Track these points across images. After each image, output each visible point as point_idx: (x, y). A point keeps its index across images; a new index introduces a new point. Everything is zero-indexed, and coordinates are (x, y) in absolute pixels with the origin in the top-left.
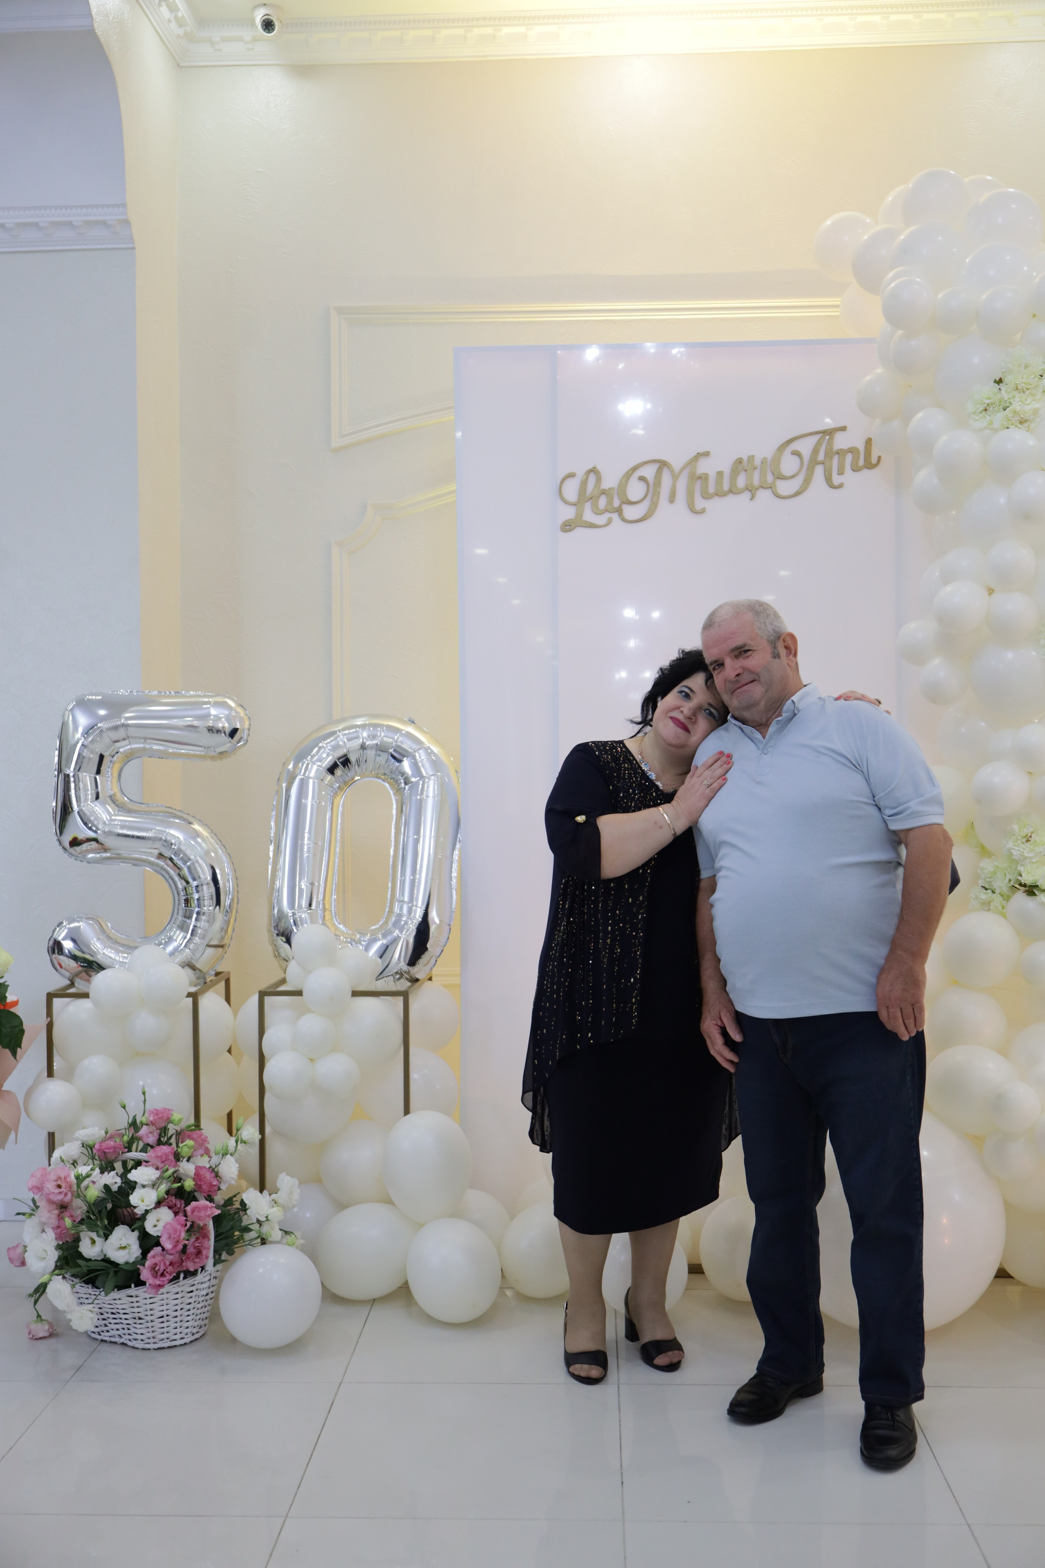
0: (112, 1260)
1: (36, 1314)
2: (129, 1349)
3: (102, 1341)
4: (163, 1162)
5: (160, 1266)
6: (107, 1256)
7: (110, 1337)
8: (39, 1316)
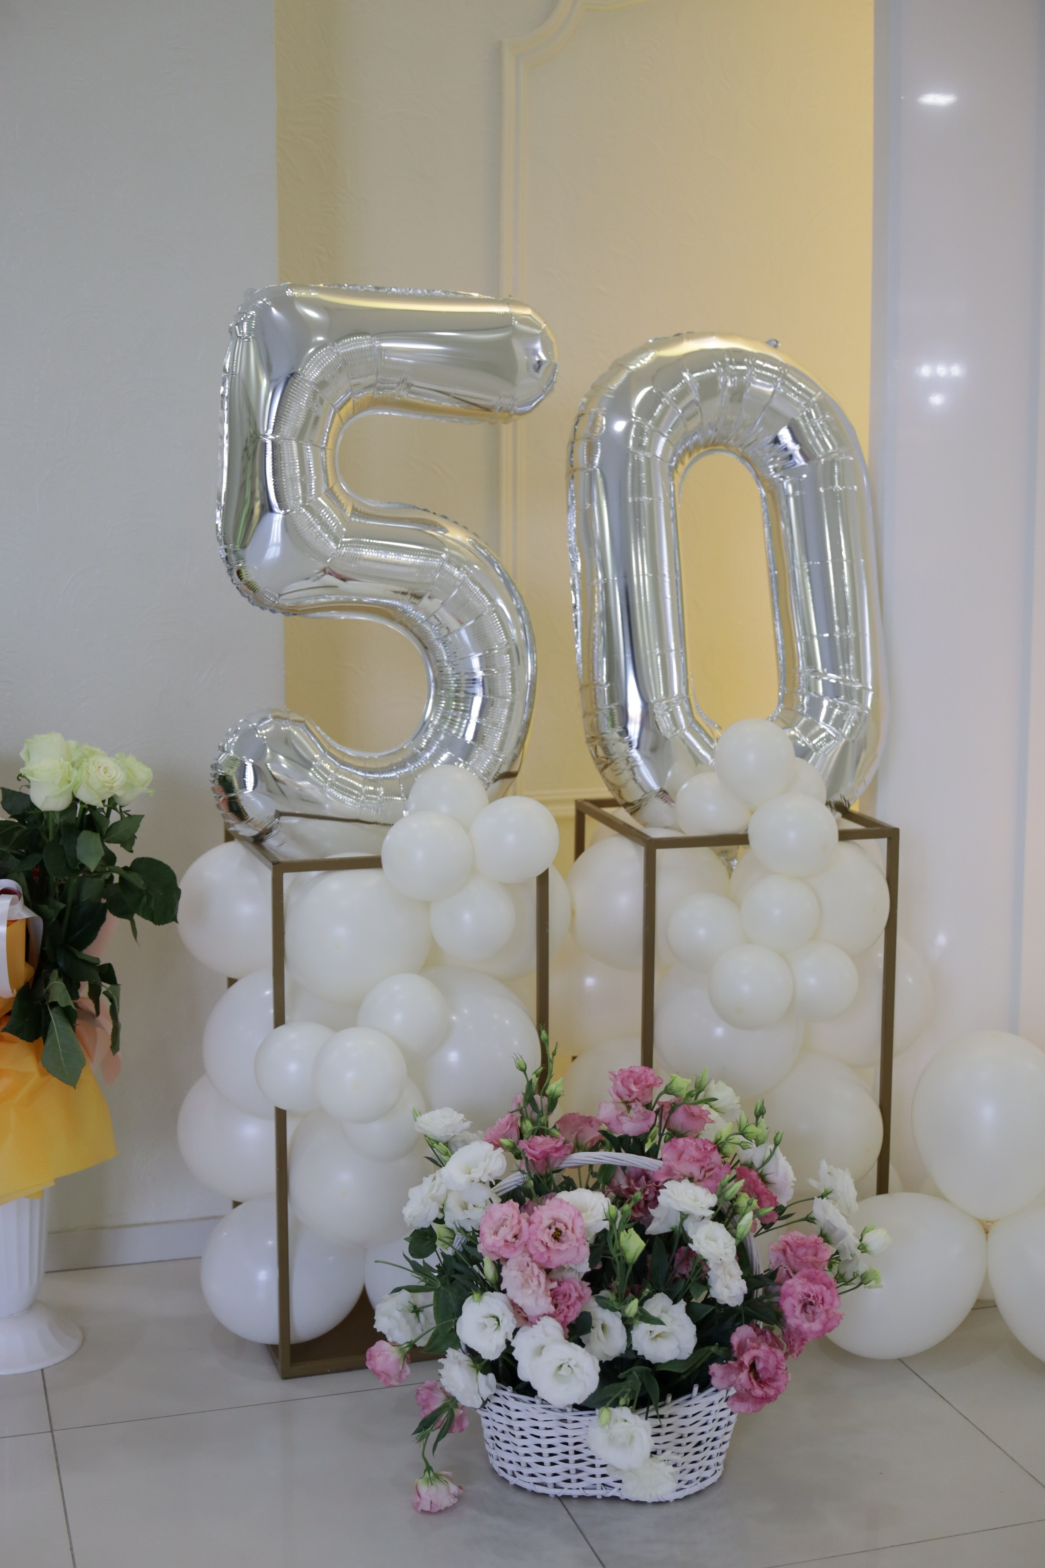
0: (647, 1358)
1: (425, 1467)
2: (622, 1505)
3: (565, 1497)
4: (703, 1167)
5: (766, 1362)
6: (639, 1353)
7: (583, 1488)
8: (429, 1468)
